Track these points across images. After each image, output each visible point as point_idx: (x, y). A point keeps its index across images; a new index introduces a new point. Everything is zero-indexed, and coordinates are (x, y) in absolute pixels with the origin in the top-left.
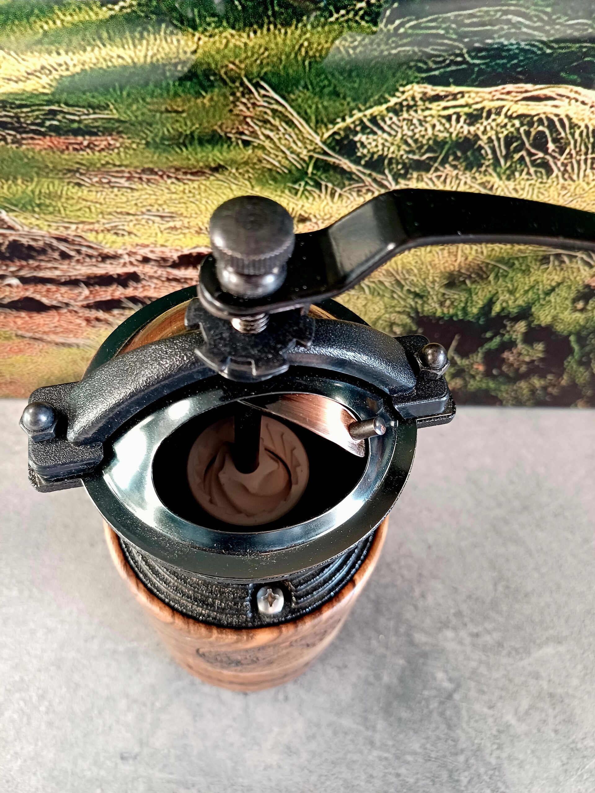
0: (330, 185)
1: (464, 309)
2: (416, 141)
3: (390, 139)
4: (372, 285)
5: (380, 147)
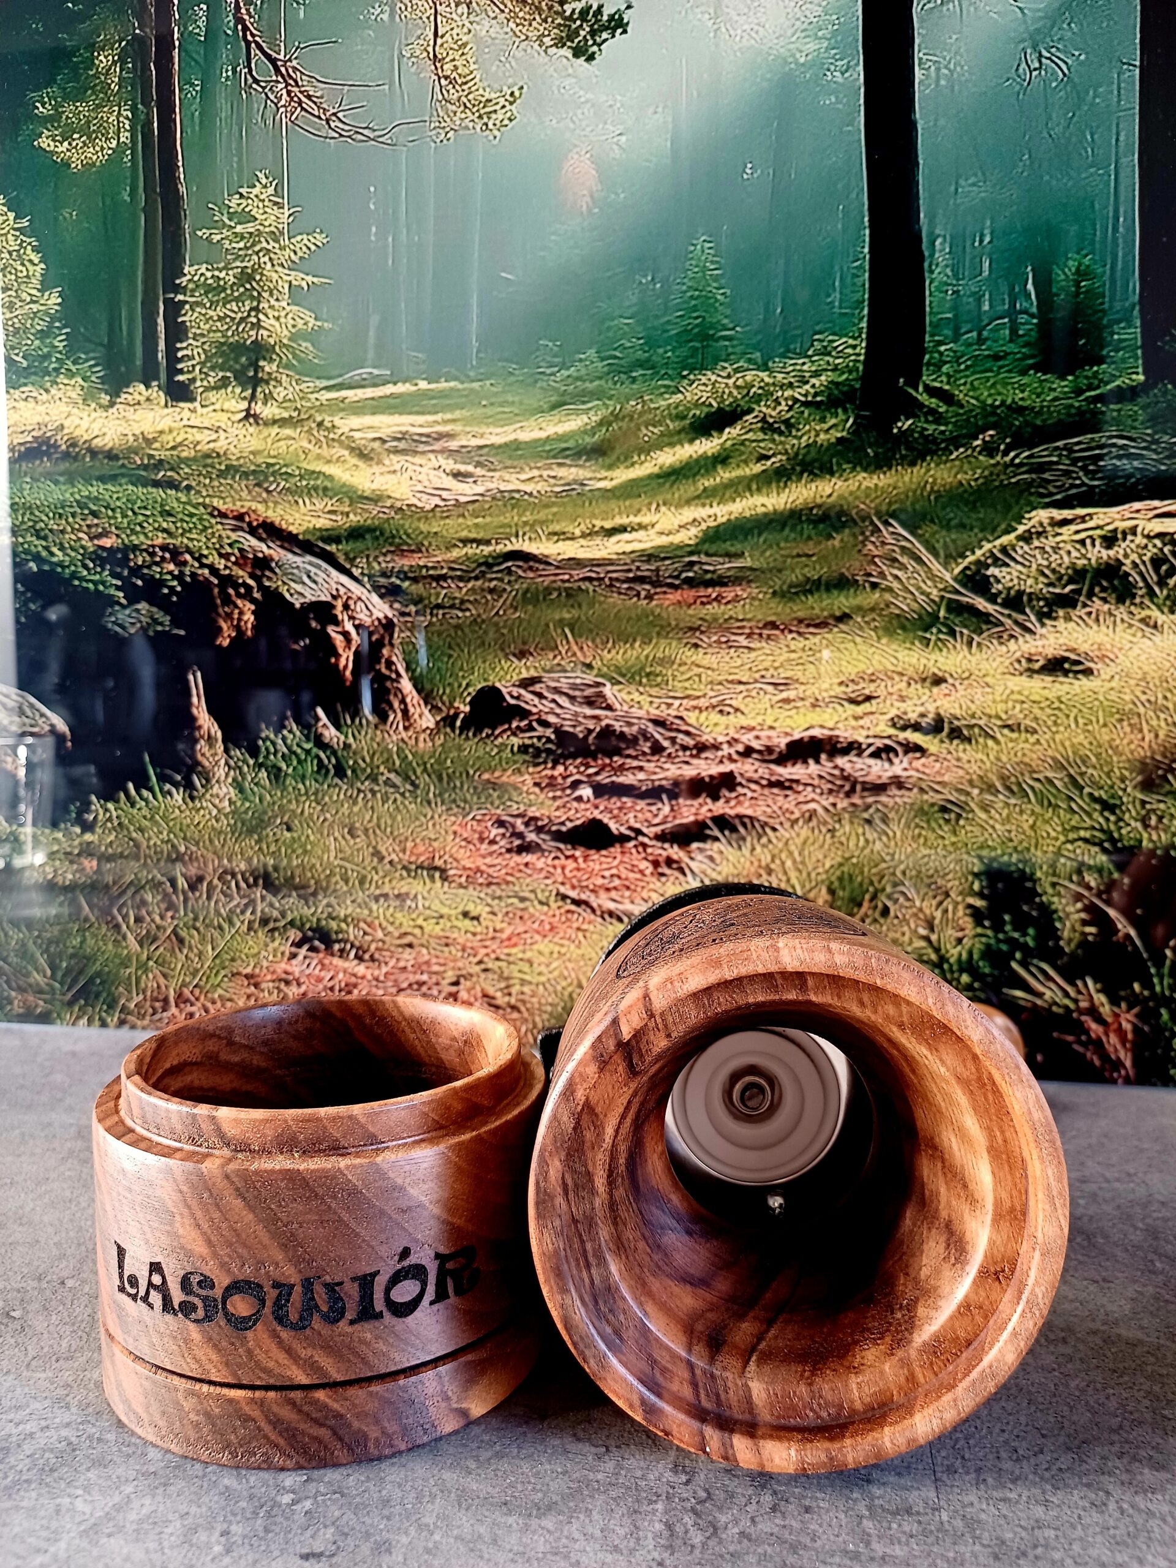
0: (965, 631)
2: (1054, 571)
3: (1024, 570)
4: (1037, 785)
5: (1016, 581)
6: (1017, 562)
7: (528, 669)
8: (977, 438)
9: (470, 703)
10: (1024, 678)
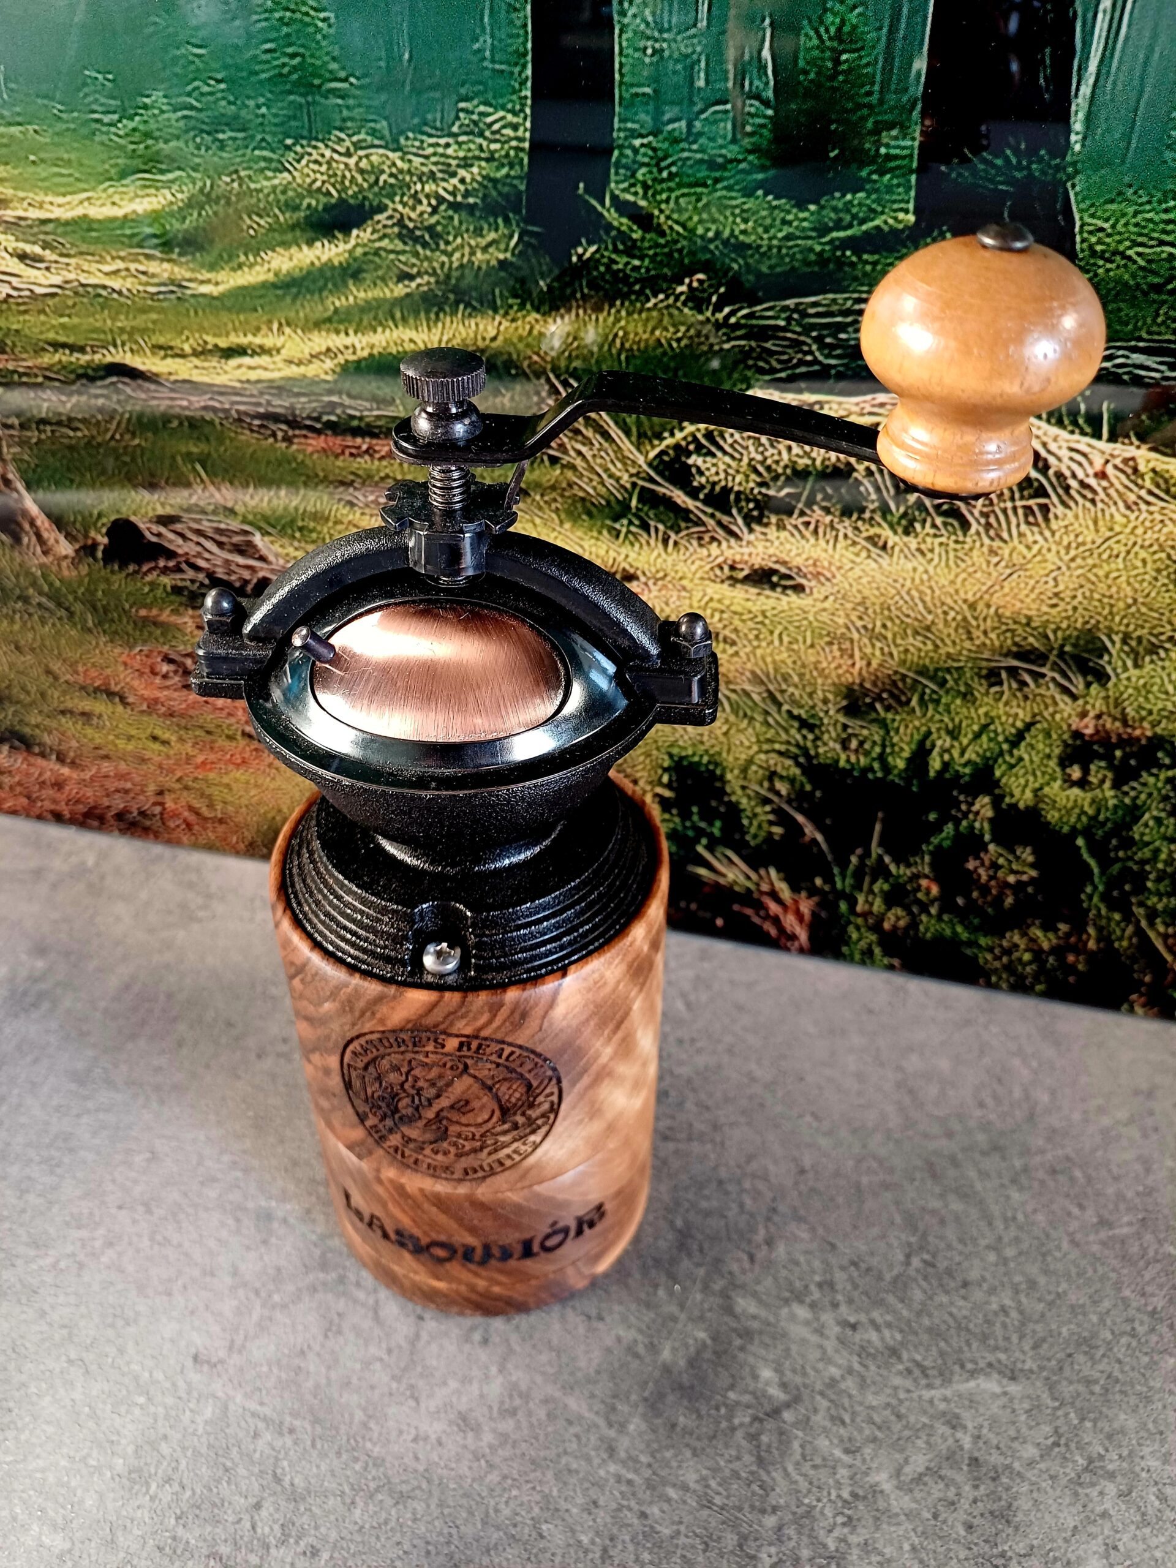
0: (661, 527)
1: (882, 758)
2: (768, 469)
3: (734, 464)
5: (722, 476)
6: (725, 453)
7: (163, 505)
8: (682, 283)
9: (108, 534)
10: (725, 586)
